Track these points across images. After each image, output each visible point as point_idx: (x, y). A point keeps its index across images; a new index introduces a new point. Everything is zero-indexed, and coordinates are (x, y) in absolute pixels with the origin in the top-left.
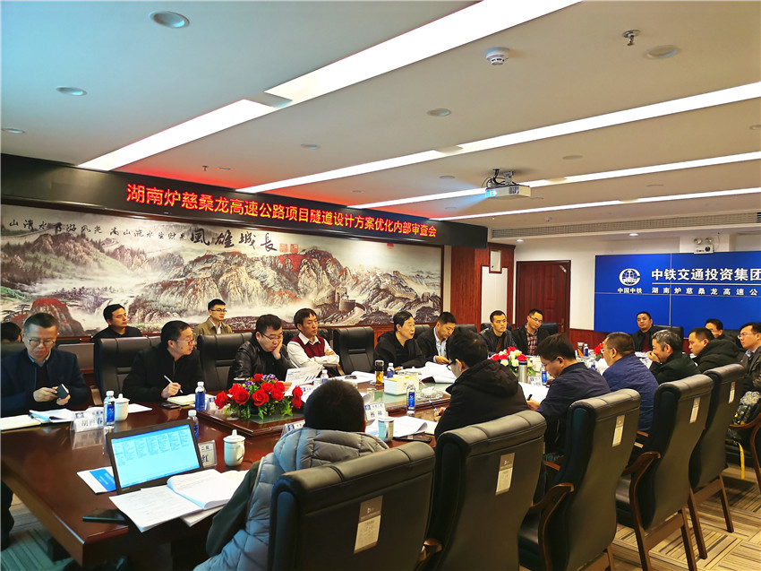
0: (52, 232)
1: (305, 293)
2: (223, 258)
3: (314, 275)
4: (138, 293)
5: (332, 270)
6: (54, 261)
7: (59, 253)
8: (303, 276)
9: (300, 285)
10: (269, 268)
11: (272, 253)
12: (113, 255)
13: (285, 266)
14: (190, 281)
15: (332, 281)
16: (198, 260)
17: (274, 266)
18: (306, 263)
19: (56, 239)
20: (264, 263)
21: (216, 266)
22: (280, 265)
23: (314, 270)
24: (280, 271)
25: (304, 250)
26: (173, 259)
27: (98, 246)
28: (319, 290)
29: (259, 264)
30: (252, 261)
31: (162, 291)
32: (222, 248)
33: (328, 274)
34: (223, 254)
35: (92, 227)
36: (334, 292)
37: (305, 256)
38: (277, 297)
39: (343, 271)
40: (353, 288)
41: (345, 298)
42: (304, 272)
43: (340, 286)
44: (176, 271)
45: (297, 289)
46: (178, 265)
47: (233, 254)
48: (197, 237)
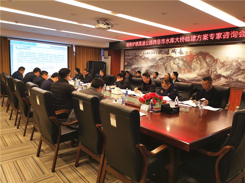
0: (134, 55)
1: (194, 70)
2: (166, 58)
3: (199, 62)
4: (147, 68)
5: (209, 60)
6: (135, 61)
7: (135, 59)
8: (194, 63)
9: (192, 67)
10: (180, 61)
11: (182, 55)
12: (143, 59)
13: (186, 60)
14: (158, 65)
15: (208, 65)
16: (160, 59)
17: (182, 60)
18: (196, 58)
19: (135, 56)
20: (179, 59)
21: (164, 61)
22: (185, 59)
23: (199, 61)
24: (184, 62)
25: (195, 53)
26: (154, 59)
27: (141, 57)
28: (201, 69)
29: (177, 60)
30: (175, 59)
31: (151, 68)
32: (166, 55)
33: (206, 62)
34: (166, 57)
35: (140, 53)
36: (209, 70)
37: (195, 55)
38: (183, 71)
39: (215, 61)
40: (220, 68)
41: (215, 73)
42: (194, 61)
43: (213, 67)
44: (154, 63)
45: (191, 68)
46: (155, 61)
47: (169, 57)
48: (160, 53)
